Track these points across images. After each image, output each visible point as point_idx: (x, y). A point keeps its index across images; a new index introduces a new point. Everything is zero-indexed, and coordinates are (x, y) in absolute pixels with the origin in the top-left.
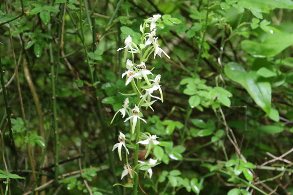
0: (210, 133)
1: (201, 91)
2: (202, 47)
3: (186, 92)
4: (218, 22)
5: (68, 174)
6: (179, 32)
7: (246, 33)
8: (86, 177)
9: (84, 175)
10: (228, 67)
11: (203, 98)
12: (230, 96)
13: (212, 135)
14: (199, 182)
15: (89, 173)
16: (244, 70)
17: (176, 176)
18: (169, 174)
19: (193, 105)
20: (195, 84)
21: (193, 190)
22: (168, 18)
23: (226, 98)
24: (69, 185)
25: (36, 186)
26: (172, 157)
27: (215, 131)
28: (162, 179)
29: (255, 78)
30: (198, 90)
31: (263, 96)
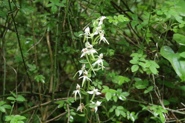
0: (144, 88)
1: (140, 62)
2: (145, 35)
3: (131, 62)
4: (159, 21)
5: (60, 99)
6: (133, 25)
7: (175, 29)
8: (69, 102)
9: (67, 101)
10: (163, 49)
11: (140, 67)
12: (158, 68)
13: (146, 89)
14: (135, 114)
15: (70, 101)
16: (173, 52)
17: (120, 110)
18: (116, 108)
19: (133, 70)
20: (138, 57)
21: (131, 119)
22: (121, 17)
23: (155, 68)
24: (59, 105)
25: (42, 103)
26: (120, 98)
27: (148, 87)
28: (111, 110)
29: (179, 57)
30: (140, 61)
31: (181, 69)
